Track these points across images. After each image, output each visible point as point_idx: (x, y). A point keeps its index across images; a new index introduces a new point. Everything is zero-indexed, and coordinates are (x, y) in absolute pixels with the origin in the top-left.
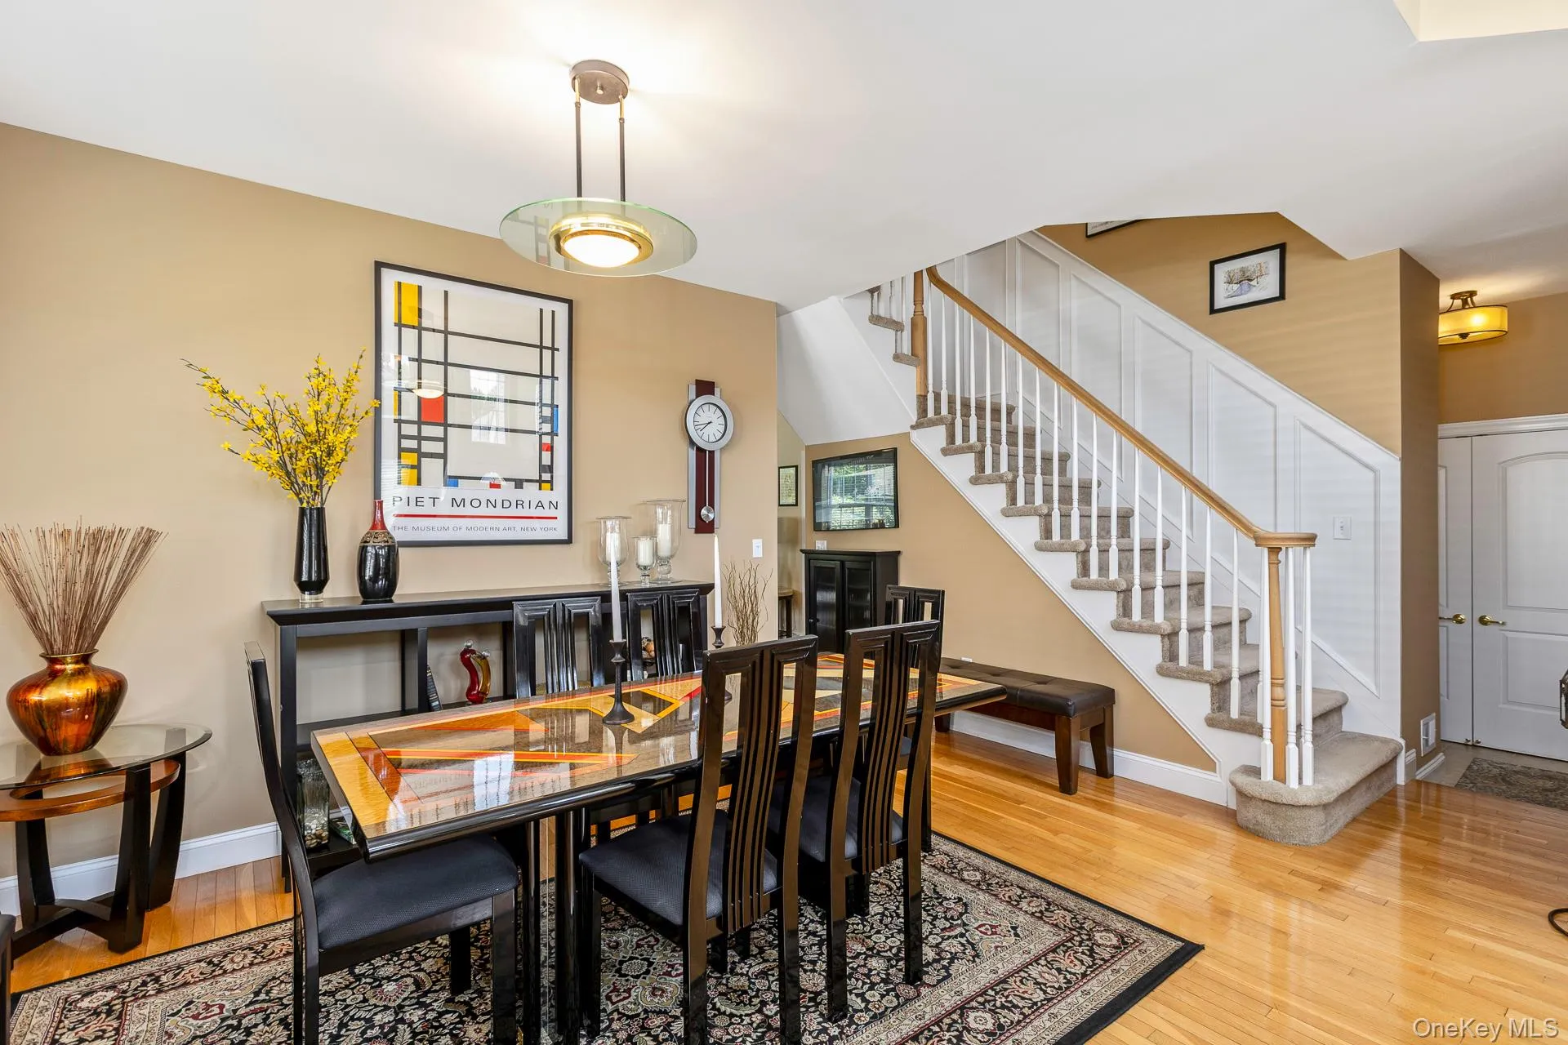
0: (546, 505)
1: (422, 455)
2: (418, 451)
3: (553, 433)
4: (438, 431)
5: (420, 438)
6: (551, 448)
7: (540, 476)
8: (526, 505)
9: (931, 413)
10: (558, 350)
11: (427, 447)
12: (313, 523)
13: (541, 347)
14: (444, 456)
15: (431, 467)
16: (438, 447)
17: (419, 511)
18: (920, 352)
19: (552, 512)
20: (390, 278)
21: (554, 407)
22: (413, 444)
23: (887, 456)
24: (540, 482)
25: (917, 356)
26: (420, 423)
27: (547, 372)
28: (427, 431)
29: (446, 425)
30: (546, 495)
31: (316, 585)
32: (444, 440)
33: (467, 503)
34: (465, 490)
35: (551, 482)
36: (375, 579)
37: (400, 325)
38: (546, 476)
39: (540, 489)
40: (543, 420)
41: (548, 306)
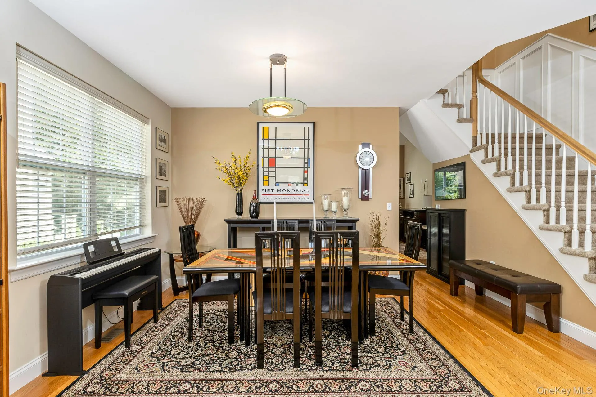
0: (306, 191)
1: (269, 177)
2: (268, 175)
3: (308, 167)
4: (273, 169)
5: (268, 172)
6: (307, 172)
7: (304, 181)
8: (299, 191)
9: (479, 144)
10: (310, 139)
11: (271, 174)
12: (240, 197)
13: (304, 139)
14: (275, 177)
15: (272, 180)
16: (273, 174)
17: (268, 193)
18: (474, 118)
19: (308, 193)
20: (261, 126)
21: (308, 158)
22: (267, 174)
23: (461, 166)
24: (304, 183)
25: (473, 119)
26: (268, 167)
27: (306, 147)
28: (271, 169)
29: (276, 167)
30: (306, 188)
31: (240, 214)
32: (275, 172)
33: (282, 190)
34: (281, 187)
35: (307, 183)
36: (253, 213)
37: (264, 139)
38: (306, 181)
39: (304, 185)
40: (305, 163)
41: (306, 125)
